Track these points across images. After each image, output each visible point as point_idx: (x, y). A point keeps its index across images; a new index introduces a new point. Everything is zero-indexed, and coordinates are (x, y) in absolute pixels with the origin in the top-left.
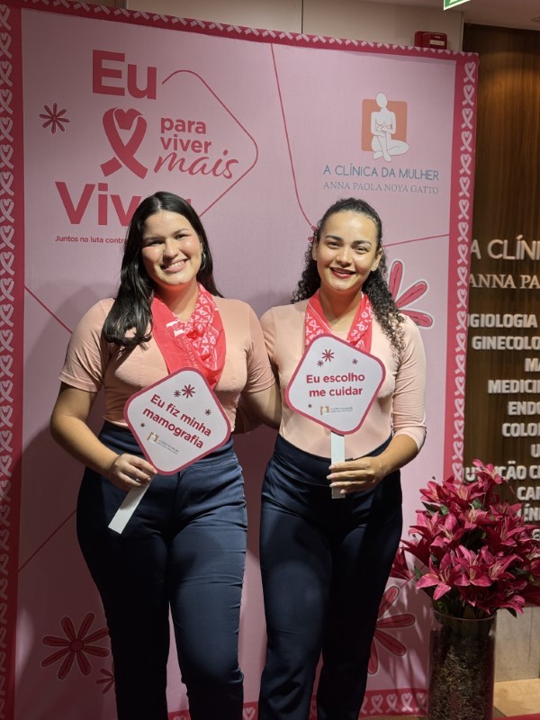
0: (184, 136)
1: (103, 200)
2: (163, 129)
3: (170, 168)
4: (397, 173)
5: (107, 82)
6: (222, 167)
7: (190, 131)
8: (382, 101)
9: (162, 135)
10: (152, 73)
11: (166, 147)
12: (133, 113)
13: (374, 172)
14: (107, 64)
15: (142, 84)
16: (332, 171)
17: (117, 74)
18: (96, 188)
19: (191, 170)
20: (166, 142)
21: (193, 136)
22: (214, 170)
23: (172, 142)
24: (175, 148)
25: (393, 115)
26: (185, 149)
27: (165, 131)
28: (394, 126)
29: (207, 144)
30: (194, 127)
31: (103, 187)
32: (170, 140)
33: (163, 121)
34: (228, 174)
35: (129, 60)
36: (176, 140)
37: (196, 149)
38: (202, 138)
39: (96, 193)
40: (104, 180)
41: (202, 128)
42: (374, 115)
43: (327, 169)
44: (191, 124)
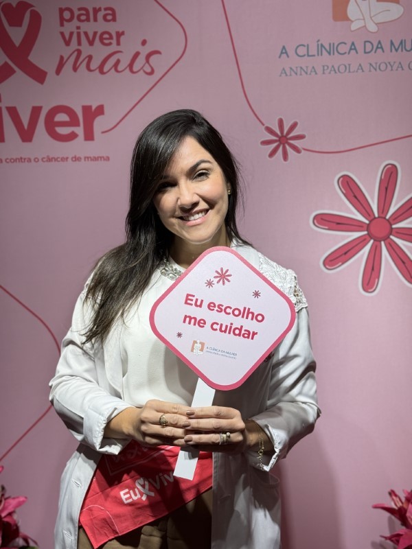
0: (90, 27)
2: (62, 21)
3: (75, 69)
4: (386, 45)
7: (95, 20)
9: (62, 29)
11: (68, 43)
13: (353, 47)
16: (291, 52)
19: (101, 69)
20: (67, 36)
21: (101, 26)
22: (131, 66)
23: (75, 36)
24: (79, 43)
26: (91, 43)
27: (65, 23)
29: (119, 35)
30: (100, 15)
32: (71, 34)
33: (61, 11)
34: (149, 70)
36: (79, 34)
37: (106, 41)
38: (112, 28)
41: (112, 15)
43: (284, 51)
44: (96, 11)
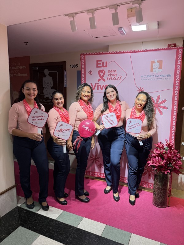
0: (112, 73)
1: (98, 86)
3: (109, 79)
4: (159, 76)
5: (99, 65)
6: (119, 78)
8: (156, 61)
9: (108, 74)
10: (106, 62)
11: (109, 76)
12: (103, 70)
14: (99, 62)
15: (105, 65)
16: (143, 77)
17: (100, 64)
19: (113, 79)
21: (114, 73)
22: (118, 79)
25: (159, 63)
26: (112, 75)
28: (159, 66)
29: (116, 74)
30: (114, 71)
31: (98, 84)
33: (108, 71)
35: (102, 61)
36: (110, 74)
37: (114, 75)
38: (115, 73)
39: (97, 85)
40: (98, 82)
41: (116, 71)
42: (154, 64)
43: (142, 76)
44: (113, 71)
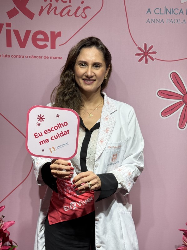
1: (8, 33)
3: (48, 13)
6: (80, 11)
11: (45, 0)
13: (181, 11)
16: (152, 11)
18: (5, 26)
19: (61, 14)
22: (75, 13)
24: (51, 1)
26: (57, 1)
31: (9, 25)
34: (84, 16)
37: (64, 0)
39: (5, 28)
40: (9, 21)
43: (149, 11)
